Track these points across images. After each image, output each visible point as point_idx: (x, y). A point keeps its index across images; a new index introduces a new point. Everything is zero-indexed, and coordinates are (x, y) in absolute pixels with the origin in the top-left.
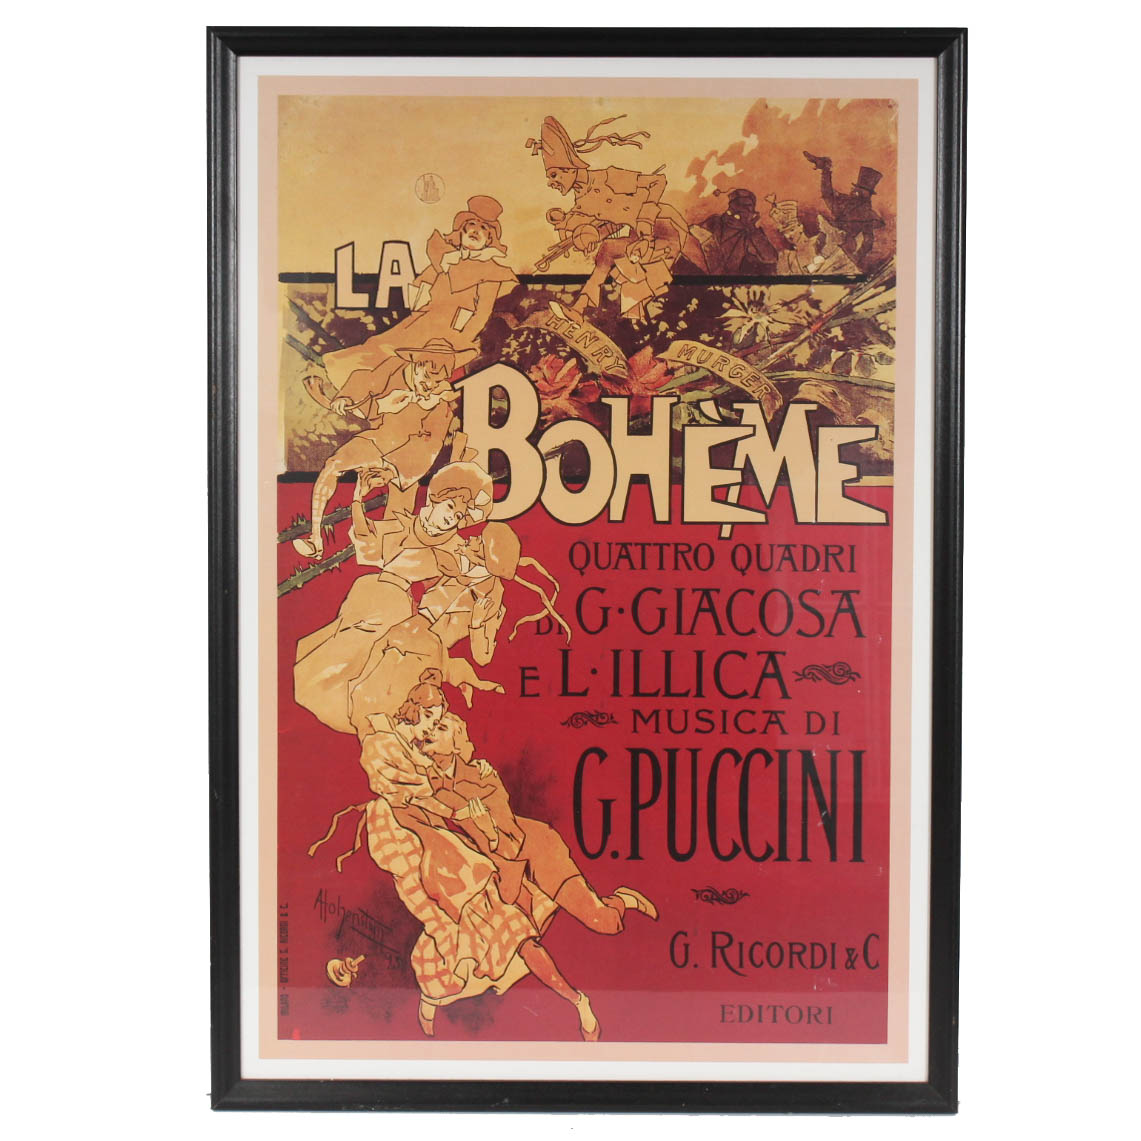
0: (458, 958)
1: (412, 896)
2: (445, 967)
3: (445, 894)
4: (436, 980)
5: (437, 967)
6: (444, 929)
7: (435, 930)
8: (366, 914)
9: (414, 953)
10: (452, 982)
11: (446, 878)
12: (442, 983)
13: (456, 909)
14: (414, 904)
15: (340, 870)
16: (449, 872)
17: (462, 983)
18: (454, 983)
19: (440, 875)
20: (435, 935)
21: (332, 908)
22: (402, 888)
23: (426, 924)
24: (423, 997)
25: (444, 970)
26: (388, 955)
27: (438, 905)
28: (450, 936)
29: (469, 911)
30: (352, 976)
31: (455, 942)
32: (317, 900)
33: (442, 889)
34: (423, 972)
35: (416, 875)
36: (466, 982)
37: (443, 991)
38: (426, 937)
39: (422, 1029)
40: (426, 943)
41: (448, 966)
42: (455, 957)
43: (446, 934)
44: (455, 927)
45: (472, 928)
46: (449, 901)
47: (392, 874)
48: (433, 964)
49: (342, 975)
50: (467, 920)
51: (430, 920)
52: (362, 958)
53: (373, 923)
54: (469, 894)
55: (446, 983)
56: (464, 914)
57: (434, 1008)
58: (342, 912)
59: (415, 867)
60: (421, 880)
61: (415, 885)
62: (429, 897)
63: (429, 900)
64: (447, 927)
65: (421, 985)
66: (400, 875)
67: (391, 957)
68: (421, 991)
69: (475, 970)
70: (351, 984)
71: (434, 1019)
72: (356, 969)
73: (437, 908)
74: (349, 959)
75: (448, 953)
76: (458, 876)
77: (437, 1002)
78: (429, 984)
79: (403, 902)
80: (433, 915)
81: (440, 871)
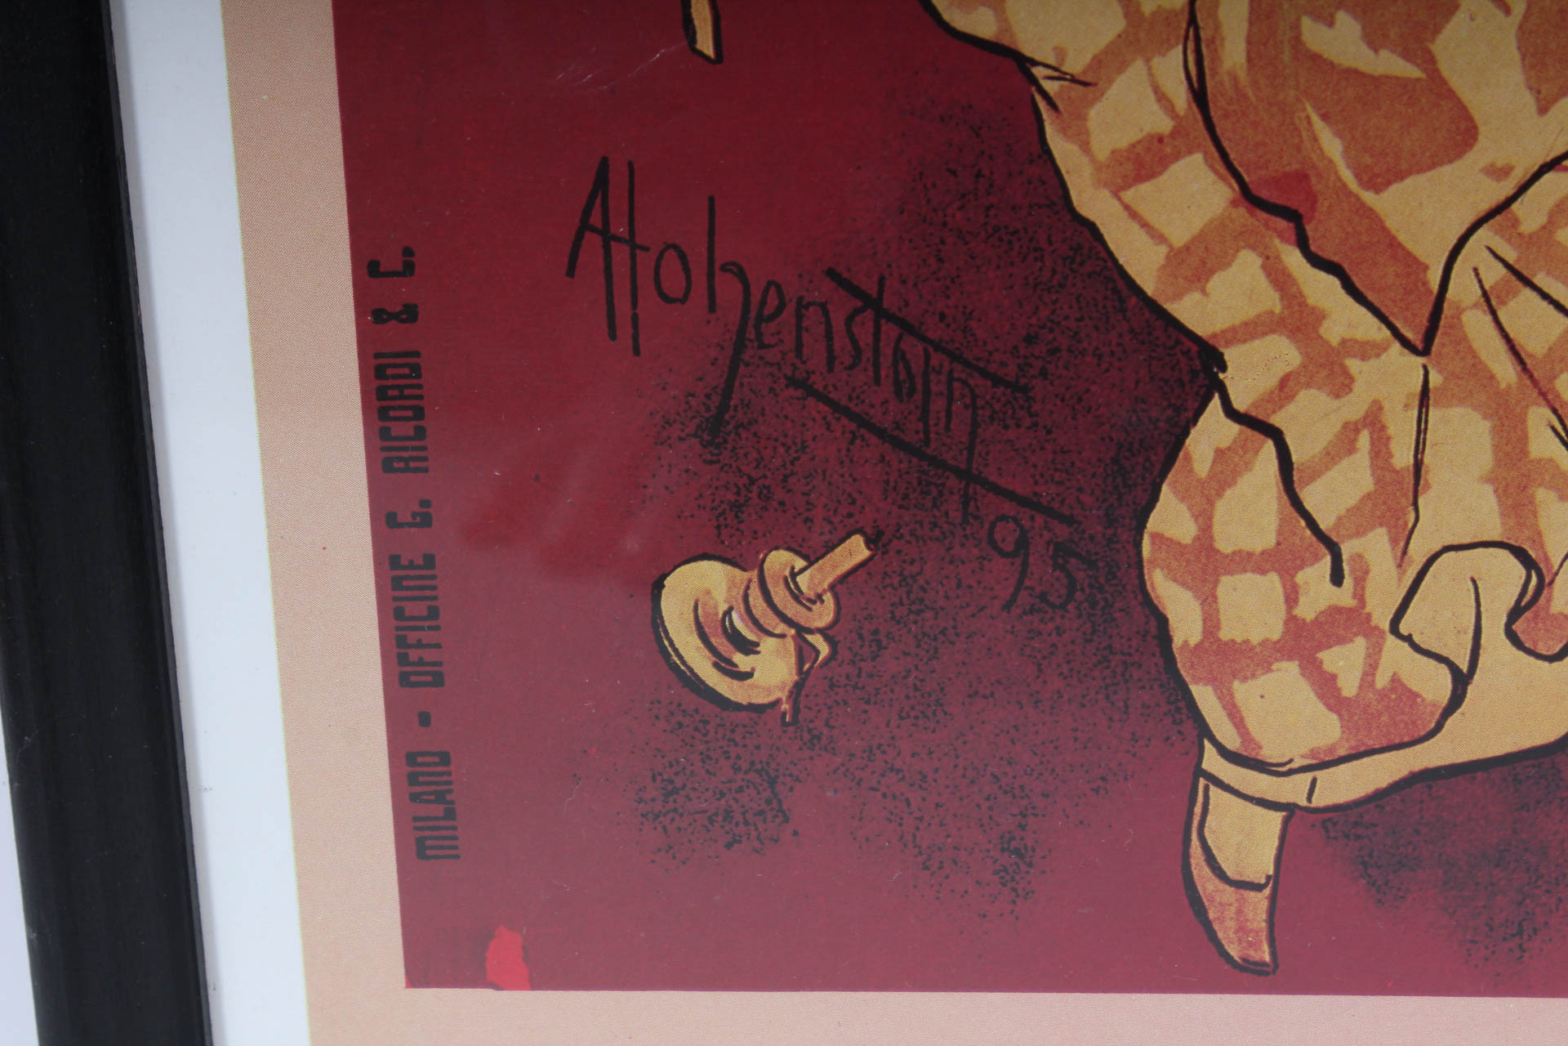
0: (1419, 550)
1: (1141, 194)
2: (1344, 596)
3: (1347, 176)
4: (1288, 671)
5: (1292, 597)
6: (1342, 385)
7: (1285, 389)
8: (872, 303)
9: (1154, 523)
10: (1382, 680)
11: (1354, 75)
12: (1326, 686)
13: (1414, 266)
14: (1159, 237)
15: (706, 44)
16: (1374, 40)
17: (1435, 685)
18: (1395, 680)
19: (1316, 58)
20: (1277, 420)
21: (673, 282)
22: (1086, 147)
23: (1230, 355)
24: (1212, 761)
25: (1335, 611)
26: (1007, 535)
27: (1303, 244)
28: (1373, 420)
29: (1494, 274)
30: (804, 652)
31: (1403, 457)
32: (585, 226)
33: (1332, 146)
34: (1211, 624)
35: (1171, 69)
36: (1461, 681)
37: (1329, 731)
38: (1235, 428)
39: (1207, 925)
40: (1228, 467)
41: (1360, 596)
42: (1403, 540)
43: (1354, 406)
44: (1405, 369)
45: (1505, 371)
46: (1368, 213)
47: (1024, 63)
48: (1272, 583)
49: (749, 648)
50: (1477, 326)
51: (1250, 330)
52: (855, 550)
53: (914, 349)
54: (1499, 172)
55: (1349, 686)
56: (1462, 288)
57: (1277, 818)
58: (729, 290)
59: (1164, 17)
60: (1199, 95)
61: (1164, 124)
62: (1248, 197)
63: (1242, 213)
64: (1353, 365)
65: (1205, 697)
66: (1075, 65)
67: (1023, 544)
68: (1205, 731)
69: (1515, 613)
70: (797, 689)
71: (1275, 879)
72: (824, 614)
73: (1293, 259)
74: (779, 560)
75: (1363, 517)
76: (1428, 62)
77: (1293, 790)
78: (1242, 691)
79: (1092, 228)
80: (1271, 300)
81: (1314, 35)
